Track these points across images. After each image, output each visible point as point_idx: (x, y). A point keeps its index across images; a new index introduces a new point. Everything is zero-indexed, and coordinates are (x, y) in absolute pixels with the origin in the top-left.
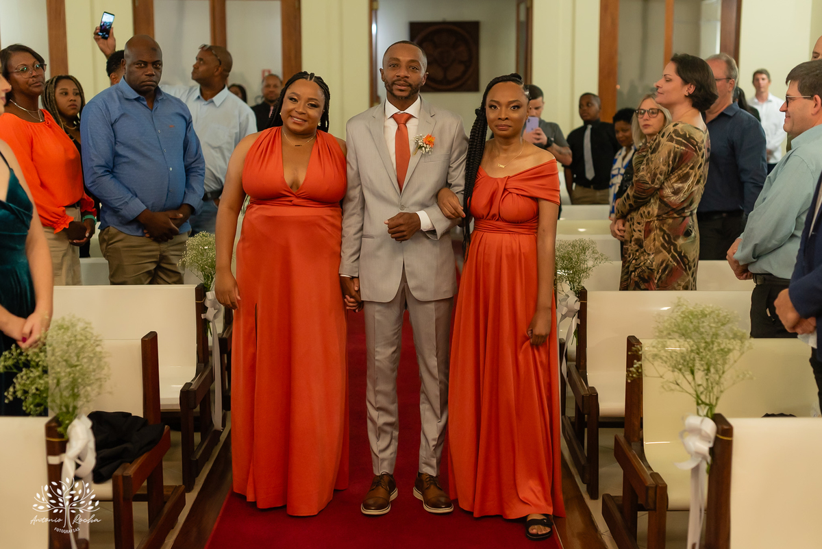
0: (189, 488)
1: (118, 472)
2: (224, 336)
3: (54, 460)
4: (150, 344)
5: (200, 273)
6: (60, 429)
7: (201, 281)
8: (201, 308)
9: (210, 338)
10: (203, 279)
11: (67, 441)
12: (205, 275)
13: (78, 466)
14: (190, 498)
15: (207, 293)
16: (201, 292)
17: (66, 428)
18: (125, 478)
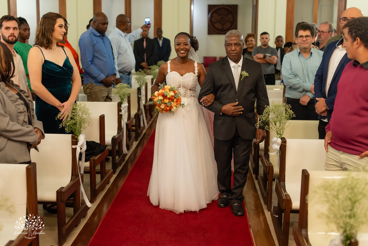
0: (114, 172)
1: (92, 158)
2: (128, 123)
3: (74, 147)
4: (102, 119)
5: (119, 98)
6: (76, 137)
7: (120, 101)
8: (119, 110)
9: (122, 122)
10: (120, 100)
11: (78, 141)
12: (121, 99)
13: (81, 149)
14: (115, 176)
15: (122, 105)
16: (120, 105)
17: (78, 137)
18: (94, 160)
